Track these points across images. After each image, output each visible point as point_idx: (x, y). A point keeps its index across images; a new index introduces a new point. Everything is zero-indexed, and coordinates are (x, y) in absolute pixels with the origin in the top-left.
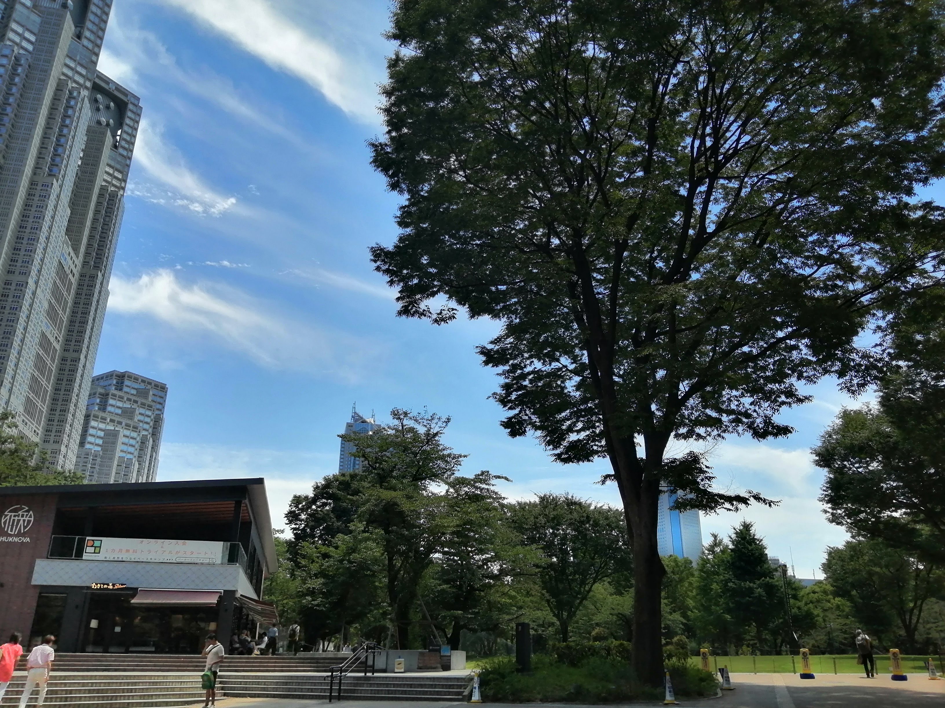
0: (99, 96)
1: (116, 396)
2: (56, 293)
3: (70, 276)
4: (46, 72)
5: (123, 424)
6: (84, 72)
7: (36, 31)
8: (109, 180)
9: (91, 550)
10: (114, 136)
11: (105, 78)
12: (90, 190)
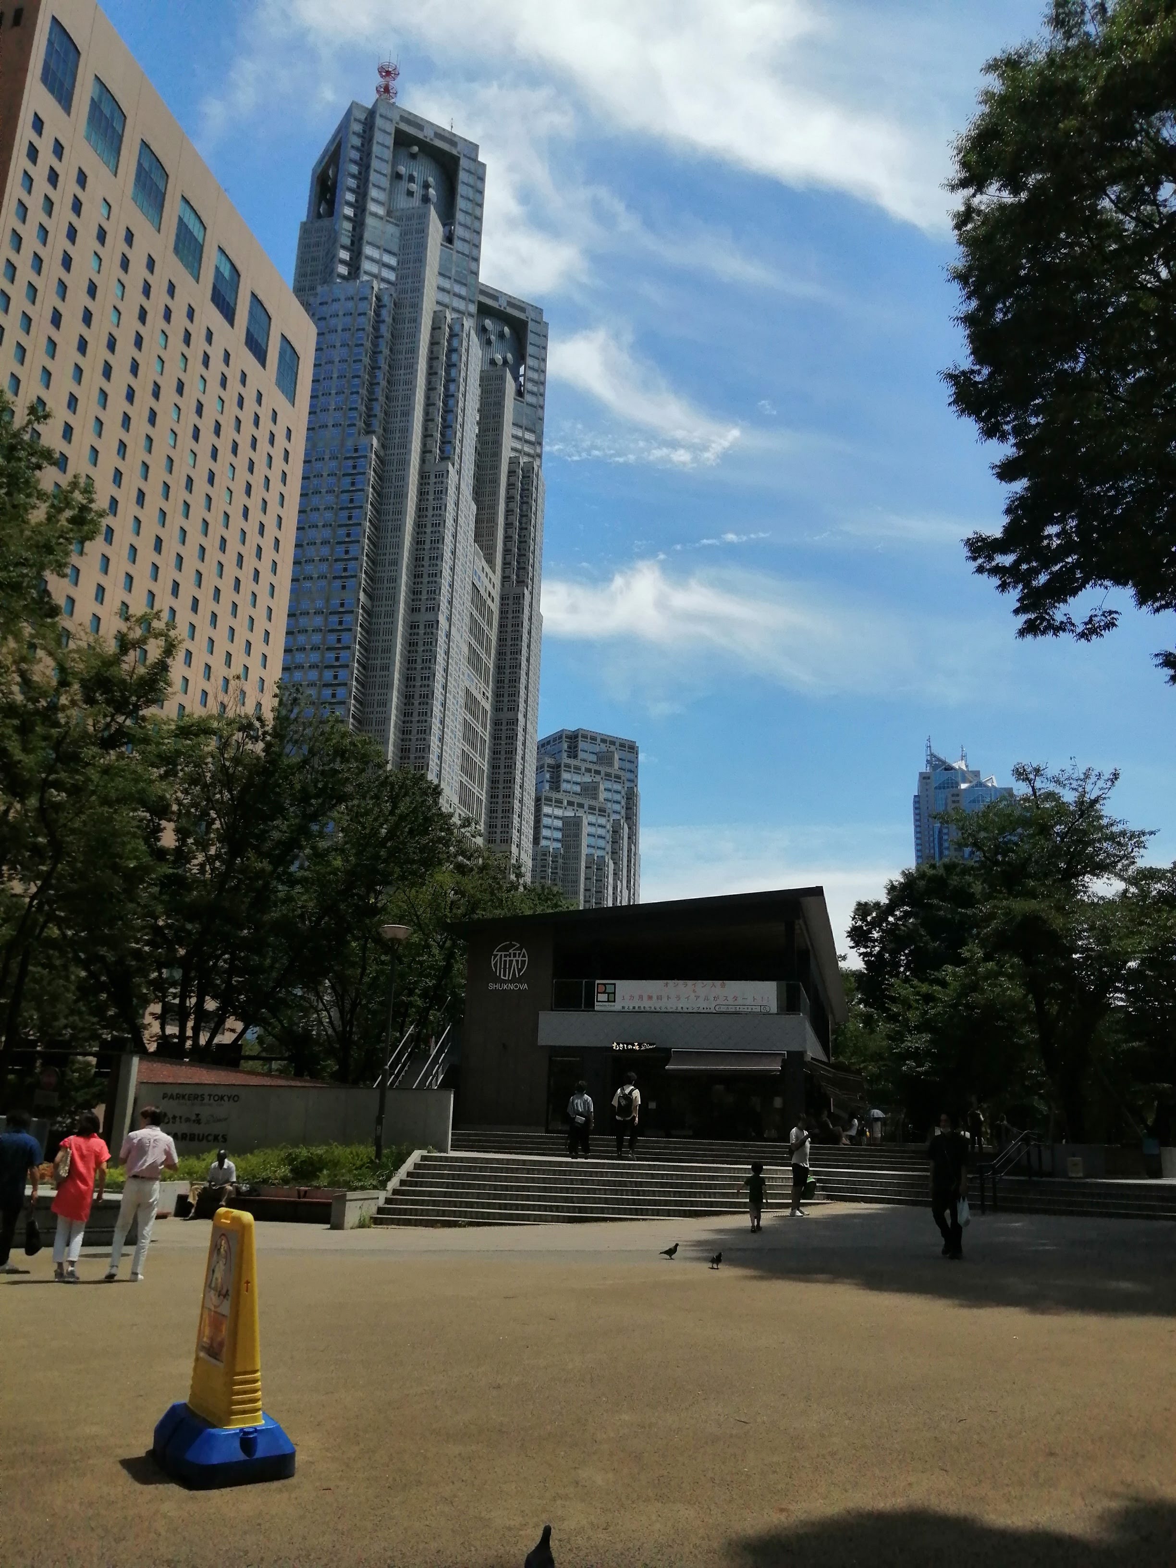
0: (488, 323)
1: (570, 767)
2: (476, 630)
3: (489, 602)
4: (417, 307)
5: (586, 807)
6: (463, 291)
7: (395, 249)
8: (519, 447)
9: (602, 997)
10: (516, 378)
11: (491, 292)
12: (496, 467)
